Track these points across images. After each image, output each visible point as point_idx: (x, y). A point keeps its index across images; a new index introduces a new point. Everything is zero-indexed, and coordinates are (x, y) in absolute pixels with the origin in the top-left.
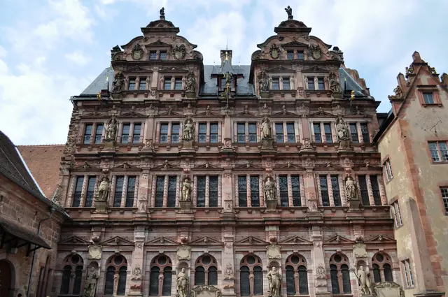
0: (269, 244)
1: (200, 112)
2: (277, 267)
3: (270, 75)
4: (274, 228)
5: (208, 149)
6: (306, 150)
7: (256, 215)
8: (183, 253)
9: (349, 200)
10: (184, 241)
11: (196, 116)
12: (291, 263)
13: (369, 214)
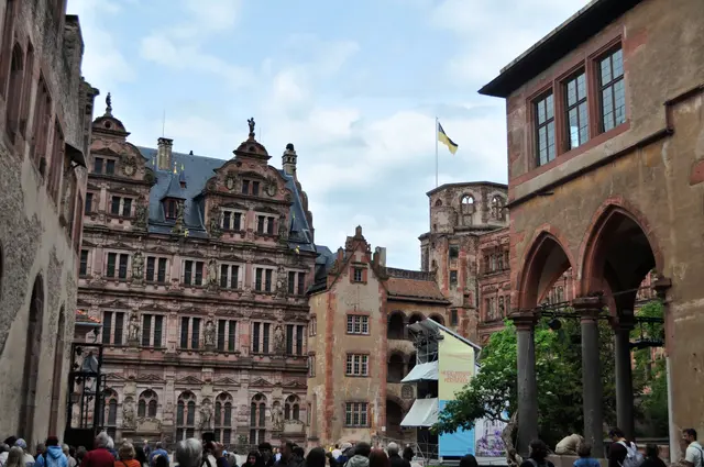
0: (204, 383)
1: (150, 246)
2: (209, 403)
3: (223, 209)
4: (211, 370)
5: (156, 288)
6: (245, 298)
7: (195, 357)
8: (129, 388)
9: (276, 349)
10: (131, 377)
11: (146, 251)
12: (220, 400)
13: (290, 361)
